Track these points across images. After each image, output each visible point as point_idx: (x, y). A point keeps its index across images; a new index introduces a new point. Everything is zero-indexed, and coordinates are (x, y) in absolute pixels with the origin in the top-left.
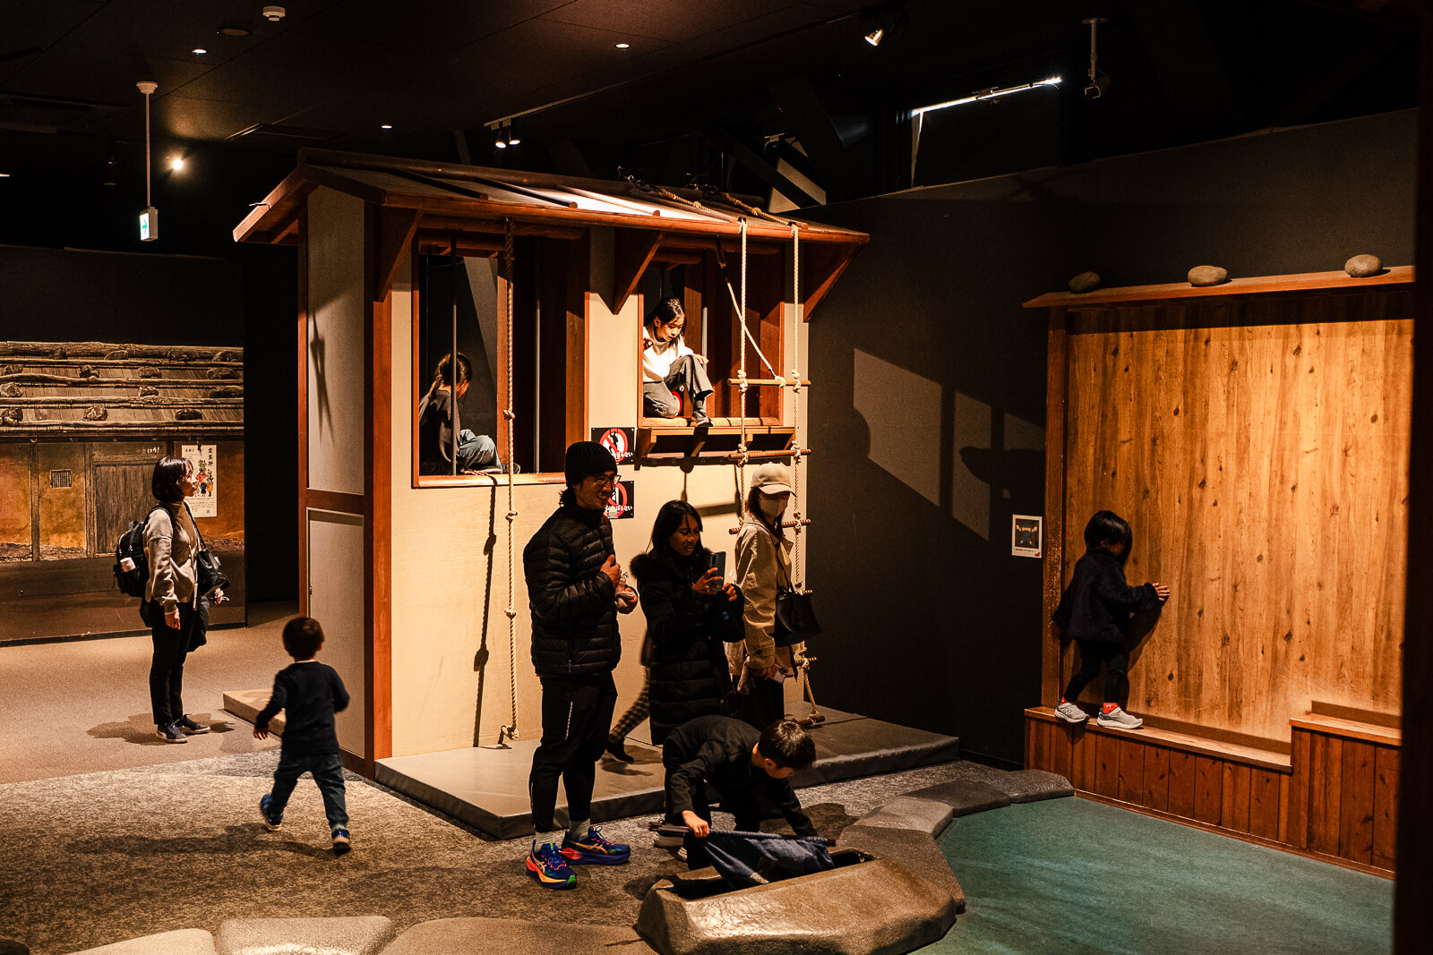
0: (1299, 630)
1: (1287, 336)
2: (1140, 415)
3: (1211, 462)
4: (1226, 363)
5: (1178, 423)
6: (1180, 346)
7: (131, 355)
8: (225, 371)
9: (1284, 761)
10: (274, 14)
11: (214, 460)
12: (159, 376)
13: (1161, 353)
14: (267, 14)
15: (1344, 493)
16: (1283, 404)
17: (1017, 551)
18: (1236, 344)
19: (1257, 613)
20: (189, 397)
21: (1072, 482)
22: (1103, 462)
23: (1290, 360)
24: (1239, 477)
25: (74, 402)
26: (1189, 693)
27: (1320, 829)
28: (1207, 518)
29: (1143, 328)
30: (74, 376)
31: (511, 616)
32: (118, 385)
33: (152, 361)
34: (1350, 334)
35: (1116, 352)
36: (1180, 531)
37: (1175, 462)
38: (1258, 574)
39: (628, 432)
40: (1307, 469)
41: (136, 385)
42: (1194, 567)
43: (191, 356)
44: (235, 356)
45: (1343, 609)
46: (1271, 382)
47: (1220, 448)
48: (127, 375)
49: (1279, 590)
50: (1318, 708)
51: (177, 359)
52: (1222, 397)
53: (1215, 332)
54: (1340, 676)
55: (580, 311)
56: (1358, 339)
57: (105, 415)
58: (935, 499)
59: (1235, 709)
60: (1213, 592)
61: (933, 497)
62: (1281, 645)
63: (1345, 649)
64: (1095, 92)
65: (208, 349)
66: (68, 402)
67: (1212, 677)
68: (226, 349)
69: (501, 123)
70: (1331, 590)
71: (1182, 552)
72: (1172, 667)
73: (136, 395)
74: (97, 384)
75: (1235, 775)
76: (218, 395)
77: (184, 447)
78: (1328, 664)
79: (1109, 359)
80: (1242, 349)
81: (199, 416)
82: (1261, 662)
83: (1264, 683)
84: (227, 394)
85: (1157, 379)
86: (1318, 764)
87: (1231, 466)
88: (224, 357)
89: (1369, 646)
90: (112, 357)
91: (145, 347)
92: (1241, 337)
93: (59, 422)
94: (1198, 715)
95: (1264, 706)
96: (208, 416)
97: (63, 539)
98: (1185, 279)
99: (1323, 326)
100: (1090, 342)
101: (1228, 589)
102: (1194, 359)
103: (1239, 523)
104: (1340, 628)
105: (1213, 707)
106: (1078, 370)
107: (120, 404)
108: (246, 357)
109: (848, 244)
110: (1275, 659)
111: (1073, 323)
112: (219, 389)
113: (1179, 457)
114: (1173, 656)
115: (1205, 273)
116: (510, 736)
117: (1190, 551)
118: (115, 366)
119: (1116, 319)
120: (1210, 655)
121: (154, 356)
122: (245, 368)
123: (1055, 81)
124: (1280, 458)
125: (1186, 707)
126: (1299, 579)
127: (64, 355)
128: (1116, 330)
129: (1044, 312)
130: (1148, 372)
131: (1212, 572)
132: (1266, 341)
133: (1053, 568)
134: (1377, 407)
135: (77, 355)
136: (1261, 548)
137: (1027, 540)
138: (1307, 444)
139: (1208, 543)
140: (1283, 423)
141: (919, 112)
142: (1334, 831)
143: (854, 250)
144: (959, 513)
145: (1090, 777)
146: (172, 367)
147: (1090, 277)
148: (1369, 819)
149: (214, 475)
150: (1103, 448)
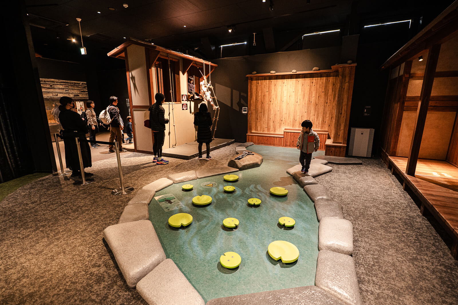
0: (283, 120)
1: (282, 81)
2: (262, 92)
3: (272, 99)
4: (274, 85)
5: (267, 93)
6: (268, 82)
7: (61, 82)
8: (83, 87)
9: (283, 136)
10: (126, 6)
11: (83, 105)
12: (69, 87)
13: (265, 84)
14: (124, 6)
15: (289, 102)
16: (282, 90)
17: (243, 112)
18: (275, 82)
19: (278, 118)
20: (76, 92)
21: (252, 102)
22: (256, 99)
23: (283, 84)
24: (276, 100)
25: (49, 92)
26: (269, 129)
27: (287, 144)
28: (271, 106)
29: (262, 80)
30: (48, 86)
31: (174, 126)
32: (59, 89)
33: (66, 84)
34: (291, 81)
35: (258, 83)
36: (268, 108)
37: (267, 99)
38: (278, 113)
39: (186, 95)
40: (285, 99)
41: (64, 89)
42: (269, 113)
43: (75, 83)
44: (85, 84)
45: (289, 116)
46: (280, 87)
47: (273, 97)
48: (61, 87)
49: (281, 115)
50: (285, 129)
51: (72, 84)
52: (274, 89)
53: (273, 80)
54: (288, 125)
55: (179, 74)
56: (292, 81)
57: (57, 95)
58: (230, 106)
59: (275, 131)
60: (272, 116)
61: (229, 105)
62: (281, 122)
63: (289, 122)
64: (255, 45)
65: (79, 82)
66: (48, 92)
67: (272, 127)
68: (83, 82)
69: (149, 40)
70: (287, 114)
71: (268, 111)
72: (266, 126)
73: (64, 91)
74: (55, 88)
75: (276, 139)
76: (82, 92)
77: (76, 102)
78: (287, 124)
79: (257, 84)
80: (276, 83)
81: (79, 96)
82: (278, 124)
83: (279, 127)
84: (84, 92)
85: (264, 87)
86: (287, 136)
87: (275, 99)
88: (82, 84)
89: (292, 121)
90: (57, 83)
91: (64, 81)
92: (276, 81)
93: (46, 96)
94: (270, 132)
95: (278, 130)
96: (80, 96)
97: (52, 121)
98: (270, 73)
99: (287, 80)
100: (254, 82)
101: (274, 115)
102: (270, 84)
103: (276, 106)
104: (288, 119)
105: (272, 131)
106: (253, 86)
107: (60, 93)
108: (87, 84)
109: (215, 66)
110: (280, 124)
111: (252, 79)
112: (82, 90)
113: (267, 98)
114: (266, 125)
115: (273, 72)
116: (175, 146)
117: (269, 111)
118: (58, 84)
119: (258, 79)
120: (271, 124)
121: (68, 83)
122: (87, 86)
123: (246, 43)
124: (281, 98)
125: (268, 131)
126: (283, 113)
127: (45, 82)
128: (258, 80)
129: (248, 77)
130: (263, 86)
131: (272, 113)
132: (280, 81)
133: (249, 114)
134: (294, 90)
135: (48, 82)
136: (279, 109)
137: (245, 111)
138: (285, 96)
139: (271, 109)
140: (282, 93)
141: (222, 46)
142: (289, 144)
143: (216, 67)
144: (234, 107)
145: (256, 142)
146: (71, 86)
147: (255, 72)
148: (293, 142)
149: (84, 108)
150: (256, 97)
